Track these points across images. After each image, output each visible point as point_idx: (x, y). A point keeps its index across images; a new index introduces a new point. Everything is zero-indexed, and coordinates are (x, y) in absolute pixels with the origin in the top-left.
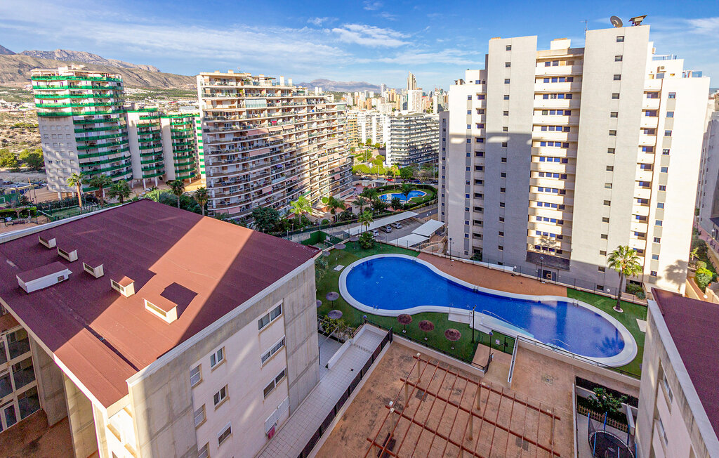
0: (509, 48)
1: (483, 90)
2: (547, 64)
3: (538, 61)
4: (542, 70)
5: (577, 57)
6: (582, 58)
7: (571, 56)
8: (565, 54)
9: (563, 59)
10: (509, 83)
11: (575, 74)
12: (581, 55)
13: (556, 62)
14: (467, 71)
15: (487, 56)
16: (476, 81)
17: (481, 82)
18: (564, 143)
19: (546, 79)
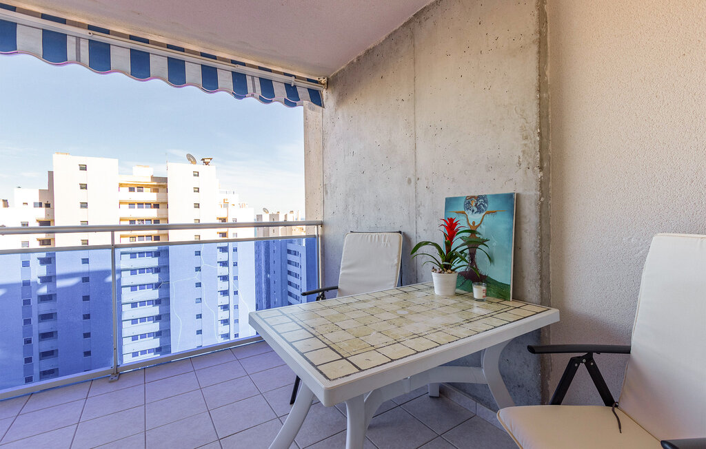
0: (83, 168)
1: (47, 215)
2: (132, 189)
3: (121, 185)
4: (126, 195)
5: (160, 185)
6: (166, 187)
7: (155, 183)
8: (148, 181)
9: (147, 186)
10: (86, 207)
11: (160, 201)
12: (165, 184)
13: (140, 188)
14: (16, 190)
15: (51, 174)
16: (35, 203)
17: (43, 205)
18: (155, 268)
19: (132, 205)
